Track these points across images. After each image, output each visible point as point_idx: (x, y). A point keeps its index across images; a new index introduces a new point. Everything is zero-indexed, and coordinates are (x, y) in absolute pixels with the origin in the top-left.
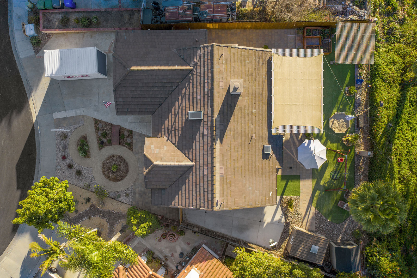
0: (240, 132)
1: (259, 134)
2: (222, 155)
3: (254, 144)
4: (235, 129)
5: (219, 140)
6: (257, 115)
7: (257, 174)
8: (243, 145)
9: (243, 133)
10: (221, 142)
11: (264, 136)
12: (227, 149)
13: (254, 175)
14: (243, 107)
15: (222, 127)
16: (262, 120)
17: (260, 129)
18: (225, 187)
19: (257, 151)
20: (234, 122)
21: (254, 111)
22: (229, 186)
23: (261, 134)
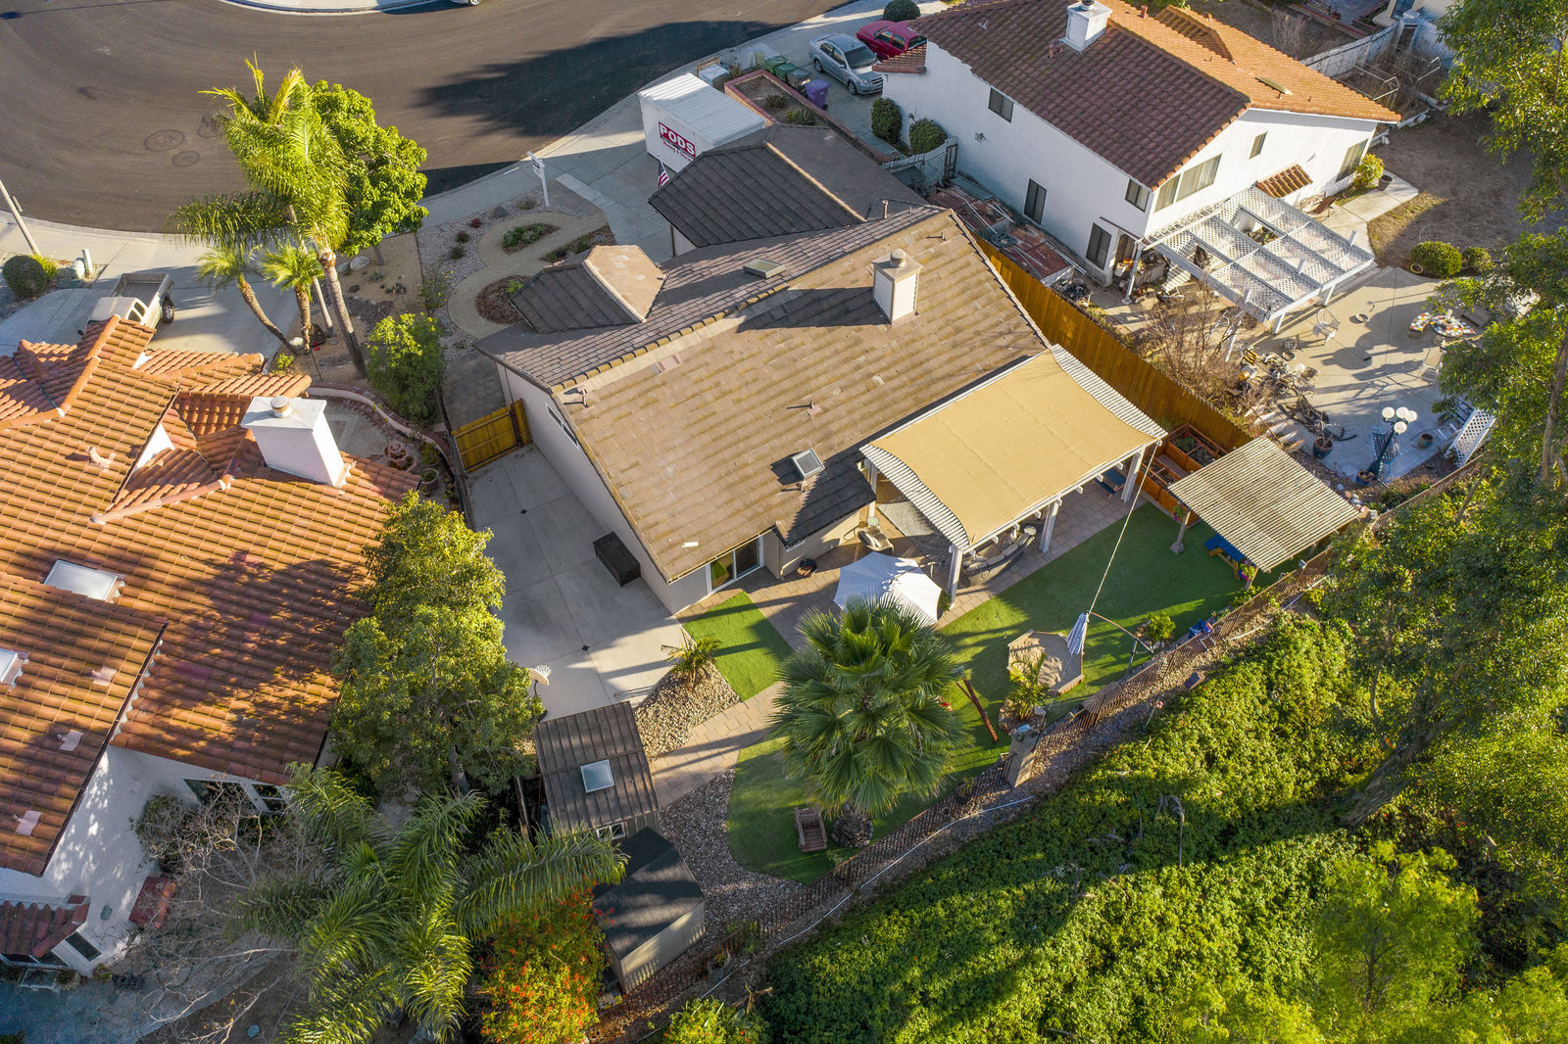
0: (800, 365)
1: (829, 423)
2: (711, 346)
3: (794, 420)
4: (799, 350)
5: (742, 319)
6: (874, 393)
7: (723, 471)
8: (771, 392)
9: (802, 376)
10: (741, 329)
11: (835, 440)
12: (732, 352)
13: (712, 462)
14: (865, 346)
15: (780, 314)
16: (872, 414)
17: (845, 421)
18: (632, 393)
19: (784, 439)
20: (815, 338)
21: (877, 379)
22: (642, 401)
23: (834, 427)
